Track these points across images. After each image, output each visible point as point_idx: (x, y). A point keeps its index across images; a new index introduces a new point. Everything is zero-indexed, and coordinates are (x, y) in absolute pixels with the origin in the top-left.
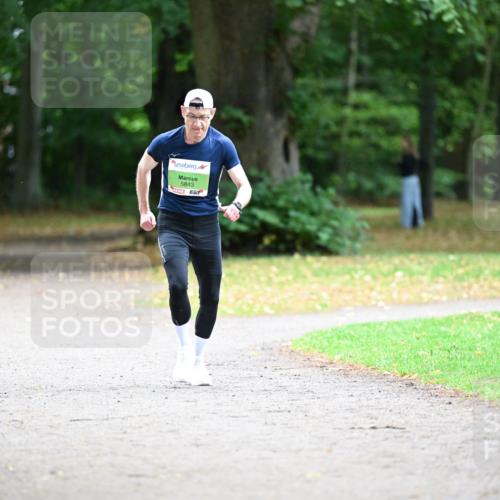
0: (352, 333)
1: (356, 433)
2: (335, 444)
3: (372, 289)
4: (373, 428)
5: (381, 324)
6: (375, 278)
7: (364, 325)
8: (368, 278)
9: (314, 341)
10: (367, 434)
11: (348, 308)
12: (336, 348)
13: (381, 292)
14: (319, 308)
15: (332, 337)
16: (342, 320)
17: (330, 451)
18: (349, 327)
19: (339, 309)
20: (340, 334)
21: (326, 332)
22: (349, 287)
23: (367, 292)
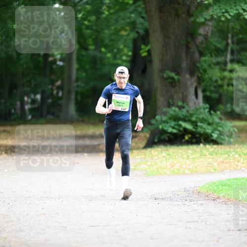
0: (229, 183)
1: (230, 233)
2: (220, 238)
3: (239, 161)
4: (239, 230)
5: (244, 178)
6: (240, 156)
7: (235, 179)
8: (237, 156)
9: (210, 187)
10: (236, 233)
11: (226, 171)
12: (221, 190)
13: (243, 163)
14: (212, 171)
15: (219, 185)
16: (224, 177)
17: (217, 241)
18: (227, 180)
19: (222, 171)
20: (223, 184)
21: (216, 183)
22: (228, 161)
23: (236, 163)
